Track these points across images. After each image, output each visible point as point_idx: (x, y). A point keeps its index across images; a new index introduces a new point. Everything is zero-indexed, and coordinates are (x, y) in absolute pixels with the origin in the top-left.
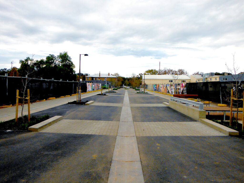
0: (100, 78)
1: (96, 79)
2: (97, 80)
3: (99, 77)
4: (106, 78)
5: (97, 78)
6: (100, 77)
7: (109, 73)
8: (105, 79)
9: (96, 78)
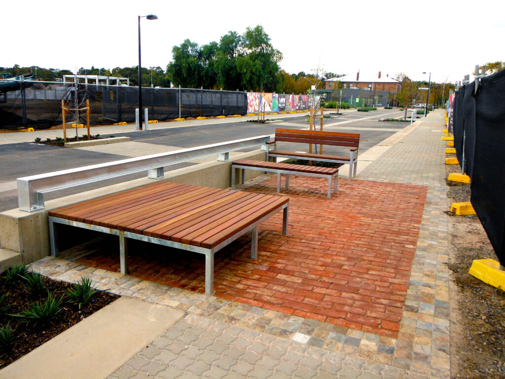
0: (356, 84)
1: (348, 87)
2: (351, 88)
3: (355, 81)
4: (371, 83)
5: (351, 85)
6: (359, 81)
7: (380, 73)
8: (370, 86)
9: (348, 83)
